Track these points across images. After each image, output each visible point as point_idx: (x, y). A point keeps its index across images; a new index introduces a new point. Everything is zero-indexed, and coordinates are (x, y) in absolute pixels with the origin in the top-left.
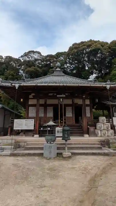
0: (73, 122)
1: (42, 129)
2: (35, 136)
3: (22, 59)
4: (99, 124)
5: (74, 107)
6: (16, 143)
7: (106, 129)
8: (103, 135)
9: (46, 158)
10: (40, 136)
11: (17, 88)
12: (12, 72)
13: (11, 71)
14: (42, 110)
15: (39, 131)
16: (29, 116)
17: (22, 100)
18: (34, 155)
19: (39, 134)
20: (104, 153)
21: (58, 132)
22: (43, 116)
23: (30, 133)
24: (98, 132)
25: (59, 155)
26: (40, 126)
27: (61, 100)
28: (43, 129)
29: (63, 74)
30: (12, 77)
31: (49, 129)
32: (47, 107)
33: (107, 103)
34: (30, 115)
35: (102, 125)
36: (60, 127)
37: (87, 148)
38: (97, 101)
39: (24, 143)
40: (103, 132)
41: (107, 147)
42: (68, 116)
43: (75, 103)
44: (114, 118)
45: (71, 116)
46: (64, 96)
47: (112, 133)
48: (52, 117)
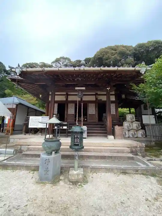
0: (96, 120)
4: (126, 123)
6: (17, 146)
7: (135, 128)
8: (131, 136)
15: (52, 130)
17: (41, 96)
27: (80, 93)
32: (69, 104)
35: (131, 124)
39: (27, 146)
40: (132, 132)
41: (140, 155)
42: (91, 113)
43: (99, 100)
44: (143, 116)
45: (94, 113)
46: (84, 88)
47: (143, 134)
48: (73, 114)
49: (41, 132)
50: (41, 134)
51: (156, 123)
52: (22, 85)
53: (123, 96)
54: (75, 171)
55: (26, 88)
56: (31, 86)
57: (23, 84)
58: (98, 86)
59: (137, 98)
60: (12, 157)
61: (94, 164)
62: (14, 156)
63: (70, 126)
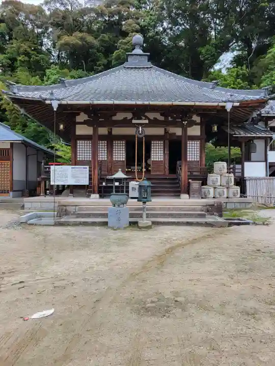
0: (165, 171)
1: (104, 184)
2: (93, 196)
3: (49, 9)
4: (212, 176)
5: (167, 142)
6: (61, 207)
7: (225, 184)
9: (113, 228)
10: (101, 197)
11: (55, 109)
12: (25, 46)
13: (22, 42)
14: (102, 147)
15: (100, 188)
16: (78, 159)
17: (62, 127)
18: (94, 224)
19: (99, 192)
20: (206, 222)
21: (134, 189)
22: (106, 159)
23: (83, 191)
24: (209, 191)
25: (134, 224)
26: (101, 179)
27: (140, 129)
28: (106, 184)
29: (150, 64)
30: (26, 58)
31: (117, 184)
32: (114, 142)
33: (235, 134)
34: (80, 157)
35: (219, 178)
36: (137, 181)
37: (180, 216)
38: (216, 129)
40: (220, 190)
41: (217, 214)
43: (170, 134)
45: (162, 160)
46: (146, 121)
47: (235, 192)
48: (123, 161)
51: (267, 176)
54: (143, 221)
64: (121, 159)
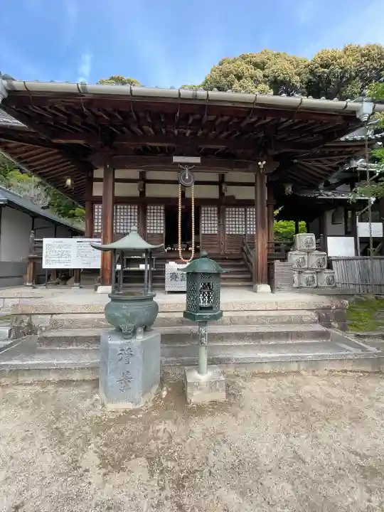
2: (100, 289)
4: (295, 255)
5: (223, 209)
6: (20, 318)
7: (315, 267)
8: (304, 285)
14: (131, 214)
16: (95, 231)
17: (69, 182)
21: (174, 276)
27: (187, 173)
32: (148, 207)
34: (98, 229)
35: (305, 257)
38: (290, 190)
39: (49, 317)
40: (307, 276)
41: (336, 325)
42: (206, 232)
43: (227, 197)
44: (329, 239)
45: (216, 232)
46: (197, 160)
47: (331, 278)
48: (161, 234)
49: (78, 280)
50: (78, 284)
51: (357, 254)
52: (10, 145)
53: (289, 189)
54: (199, 372)
55: (22, 156)
56: (38, 151)
57: (14, 144)
58: (234, 156)
59: (320, 195)
60: (6, 347)
61: (240, 353)
62: (11, 344)
63: (157, 263)
64: (159, 232)
